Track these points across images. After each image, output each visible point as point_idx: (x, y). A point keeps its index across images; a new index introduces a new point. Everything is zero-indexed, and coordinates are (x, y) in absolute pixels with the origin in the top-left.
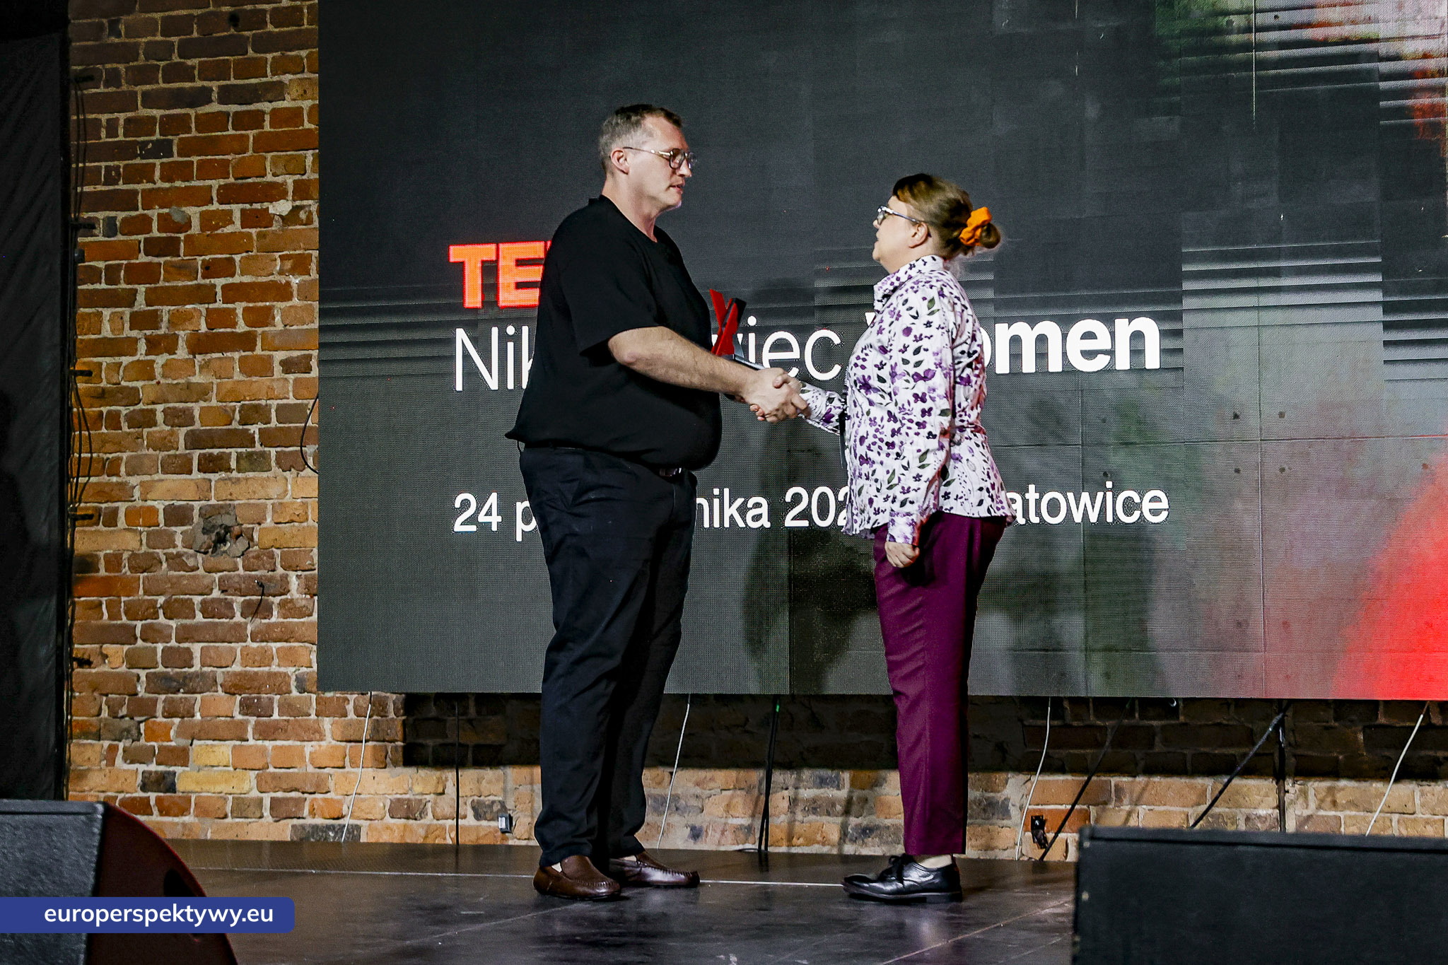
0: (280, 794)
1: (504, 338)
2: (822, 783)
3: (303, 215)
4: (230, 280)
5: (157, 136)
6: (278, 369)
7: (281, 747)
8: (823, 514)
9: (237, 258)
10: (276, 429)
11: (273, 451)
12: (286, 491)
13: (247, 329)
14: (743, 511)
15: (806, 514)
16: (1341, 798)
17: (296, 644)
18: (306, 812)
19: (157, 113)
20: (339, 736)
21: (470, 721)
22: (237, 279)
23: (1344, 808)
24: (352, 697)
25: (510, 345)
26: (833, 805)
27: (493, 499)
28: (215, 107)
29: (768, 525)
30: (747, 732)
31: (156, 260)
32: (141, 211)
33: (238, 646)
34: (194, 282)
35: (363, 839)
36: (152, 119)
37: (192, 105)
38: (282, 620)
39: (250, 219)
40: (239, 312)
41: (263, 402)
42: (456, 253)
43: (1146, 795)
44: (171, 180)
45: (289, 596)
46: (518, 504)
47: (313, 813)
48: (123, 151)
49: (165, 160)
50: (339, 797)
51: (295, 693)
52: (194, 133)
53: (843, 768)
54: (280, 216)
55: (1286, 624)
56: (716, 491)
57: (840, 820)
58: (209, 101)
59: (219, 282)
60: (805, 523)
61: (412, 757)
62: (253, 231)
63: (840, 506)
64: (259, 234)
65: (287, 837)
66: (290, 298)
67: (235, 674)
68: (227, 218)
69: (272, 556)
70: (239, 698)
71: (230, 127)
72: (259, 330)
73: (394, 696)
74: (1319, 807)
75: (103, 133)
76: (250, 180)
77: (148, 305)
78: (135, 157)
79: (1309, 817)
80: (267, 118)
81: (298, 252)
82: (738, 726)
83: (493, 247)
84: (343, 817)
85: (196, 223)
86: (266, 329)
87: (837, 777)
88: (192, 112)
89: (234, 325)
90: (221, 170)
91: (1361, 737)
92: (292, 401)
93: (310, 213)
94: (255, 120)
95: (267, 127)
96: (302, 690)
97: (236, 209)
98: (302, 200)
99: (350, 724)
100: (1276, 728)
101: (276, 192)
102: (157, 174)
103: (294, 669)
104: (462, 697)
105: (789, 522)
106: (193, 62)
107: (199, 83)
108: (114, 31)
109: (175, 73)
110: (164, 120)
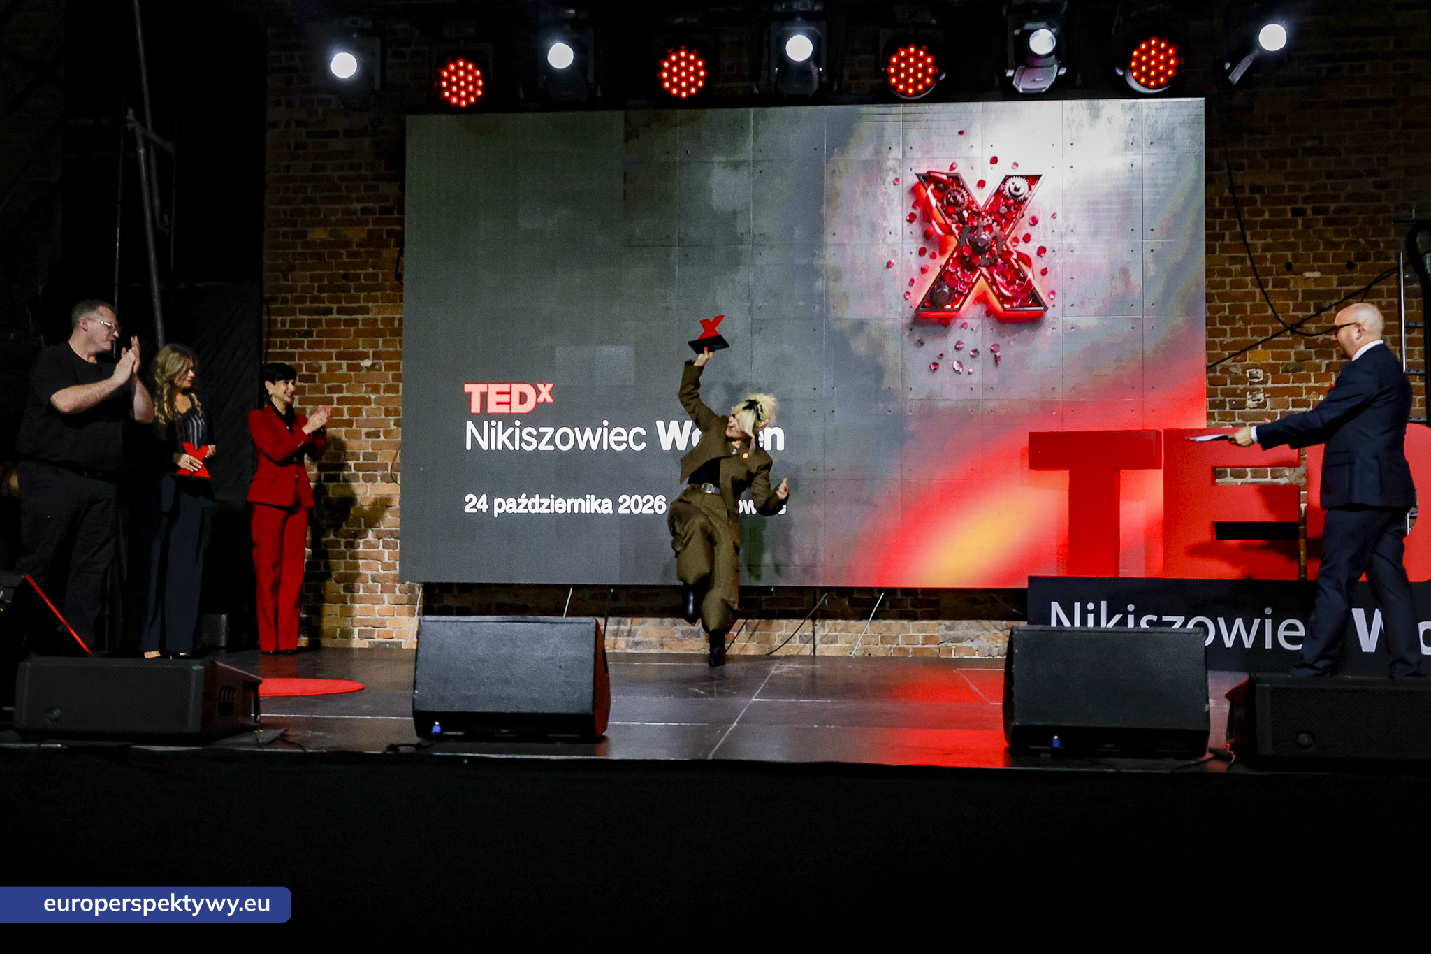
0: (363, 628)
1: (490, 427)
2: (619, 623)
3: (377, 367)
4: (340, 395)
5: (306, 328)
6: (364, 436)
7: (364, 607)
8: (636, 508)
9: (344, 385)
10: (362, 463)
11: (361, 474)
12: (367, 491)
13: (349, 417)
14: (600, 505)
15: (628, 508)
16: (839, 628)
17: (371, 561)
18: (375, 636)
19: (306, 317)
20: (392, 602)
21: (455, 596)
22: (345, 394)
23: (840, 631)
24: (398, 585)
25: (493, 430)
26: (623, 632)
27: (484, 497)
28: (335, 316)
29: (611, 512)
30: (584, 601)
31: (303, 384)
32: (297, 362)
33: (342, 562)
34: (323, 395)
35: (403, 647)
36: (303, 320)
37: (324, 314)
38: (364, 550)
39: (350, 368)
40: (345, 409)
41: (356, 451)
42: (468, 388)
43: (759, 627)
44: (312, 348)
45: (367, 539)
46: (495, 499)
47: (378, 637)
48: (290, 334)
49: (309, 339)
50: (392, 629)
51: (370, 582)
52: (324, 327)
53: (627, 616)
54: (366, 367)
55: (833, 556)
56: (588, 496)
57: (626, 639)
58: (332, 313)
59: (335, 396)
60: (628, 511)
61: (427, 610)
62: (353, 373)
63: (644, 504)
64: (355, 375)
65: (367, 646)
66: (370, 404)
67: (341, 573)
68: (340, 366)
69: (359, 521)
70: (342, 585)
71: (342, 324)
72: (355, 418)
73: (418, 585)
74: (829, 631)
75: (279, 325)
76: (351, 350)
77: (300, 404)
78: (295, 336)
79: (825, 635)
80: (360, 322)
81: (374, 383)
82: (580, 599)
83: (486, 385)
84: (393, 638)
85: (324, 368)
86: (358, 418)
87: (625, 620)
88: (323, 318)
89: (343, 415)
90: (337, 344)
91: (847, 603)
92: (370, 450)
93: (381, 366)
94: (355, 322)
95: (360, 326)
96: (374, 580)
97: (344, 363)
98: (377, 359)
99: (397, 597)
100: (825, 598)
101: (365, 356)
102: (305, 346)
103: (369, 572)
104: (452, 584)
105: (621, 510)
106: (324, 295)
107: (327, 305)
108: (285, 278)
109: (315, 299)
110: (309, 321)
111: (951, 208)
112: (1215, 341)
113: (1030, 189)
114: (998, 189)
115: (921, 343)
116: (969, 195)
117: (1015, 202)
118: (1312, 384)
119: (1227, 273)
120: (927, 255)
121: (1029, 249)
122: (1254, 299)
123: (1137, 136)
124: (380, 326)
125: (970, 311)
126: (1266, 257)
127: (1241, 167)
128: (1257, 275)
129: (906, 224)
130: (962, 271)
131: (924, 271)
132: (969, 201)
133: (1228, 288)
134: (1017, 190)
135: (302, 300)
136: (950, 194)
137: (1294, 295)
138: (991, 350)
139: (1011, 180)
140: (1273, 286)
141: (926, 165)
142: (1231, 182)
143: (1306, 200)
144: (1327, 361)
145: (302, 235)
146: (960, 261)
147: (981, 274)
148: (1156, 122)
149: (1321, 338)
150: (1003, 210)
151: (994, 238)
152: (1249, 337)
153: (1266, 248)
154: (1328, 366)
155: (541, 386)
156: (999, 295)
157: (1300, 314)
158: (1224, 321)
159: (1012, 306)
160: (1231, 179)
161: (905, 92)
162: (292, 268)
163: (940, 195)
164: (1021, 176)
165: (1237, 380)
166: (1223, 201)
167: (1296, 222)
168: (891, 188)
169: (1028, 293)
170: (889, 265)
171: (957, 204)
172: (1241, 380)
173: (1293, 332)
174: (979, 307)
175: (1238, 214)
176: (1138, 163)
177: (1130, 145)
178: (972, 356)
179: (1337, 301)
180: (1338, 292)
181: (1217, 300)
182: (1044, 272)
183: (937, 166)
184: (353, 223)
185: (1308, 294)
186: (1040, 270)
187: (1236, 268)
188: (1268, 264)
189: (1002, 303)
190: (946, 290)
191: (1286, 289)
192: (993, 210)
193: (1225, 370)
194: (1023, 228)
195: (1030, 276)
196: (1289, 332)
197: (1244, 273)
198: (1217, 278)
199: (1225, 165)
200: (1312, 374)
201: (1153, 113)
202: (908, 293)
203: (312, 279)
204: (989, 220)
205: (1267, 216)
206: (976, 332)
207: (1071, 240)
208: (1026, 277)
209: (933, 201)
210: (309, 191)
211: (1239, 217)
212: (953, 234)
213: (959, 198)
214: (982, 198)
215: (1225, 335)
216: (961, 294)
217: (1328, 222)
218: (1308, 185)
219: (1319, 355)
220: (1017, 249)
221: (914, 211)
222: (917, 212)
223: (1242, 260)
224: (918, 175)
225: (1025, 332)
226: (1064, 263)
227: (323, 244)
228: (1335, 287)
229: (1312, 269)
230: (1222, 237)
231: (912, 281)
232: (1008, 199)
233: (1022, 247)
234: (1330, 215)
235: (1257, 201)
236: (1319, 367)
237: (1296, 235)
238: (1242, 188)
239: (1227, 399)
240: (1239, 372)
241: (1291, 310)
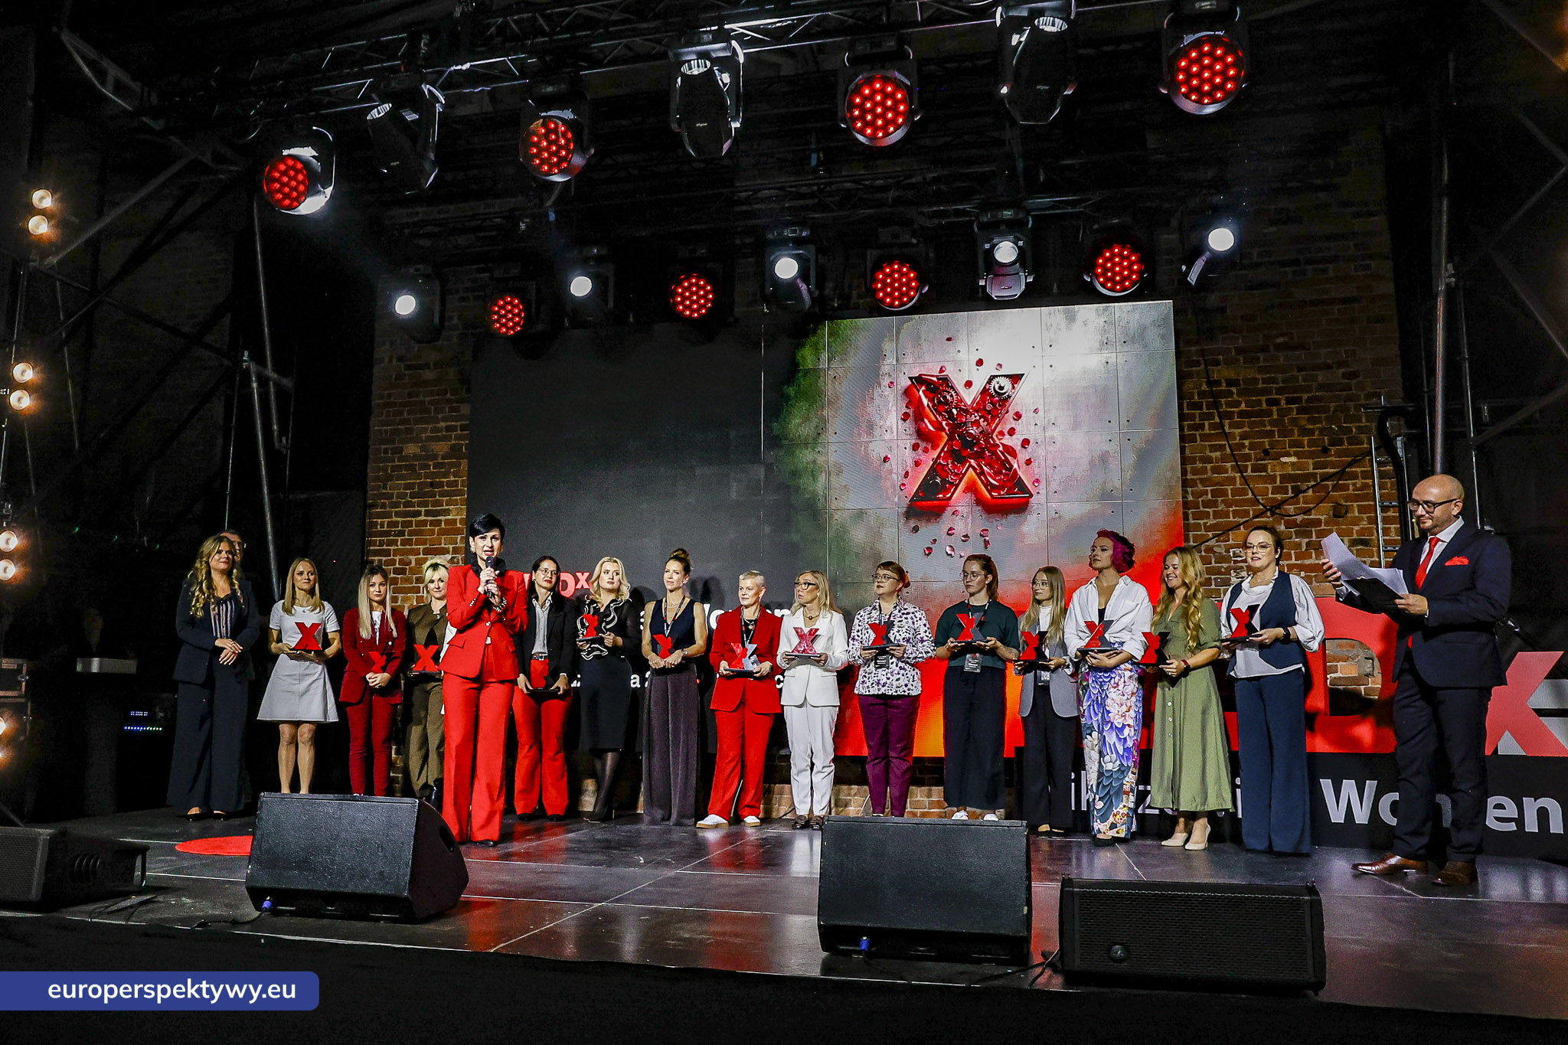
5: (400, 528)
16: (852, 793)
19: (400, 519)
23: (853, 796)
28: (422, 518)
32: (391, 558)
36: (398, 522)
37: (414, 516)
44: (404, 545)
48: (387, 534)
49: (402, 538)
52: (414, 527)
58: (420, 515)
71: (428, 525)
75: (378, 526)
76: (435, 547)
78: (391, 536)
80: (443, 522)
85: (413, 562)
88: (414, 519)
90: (424, 542)
94: (438, 523)
95: (443, 526)
102: (399, 543)
106: (414, 500)
107: (416, 509)
108: (385, 487)
109: (408, 504)
110: (403, 522)
111: (942, 406)
112: (1199, 524)
113: (1014, 388)
114: (985, 387)
115: (916, 529)
116: (957, 395)
117: (1000, 400)
118: (1293, 561)
119: (1209, 460)
120: (920, 451)
121: (1014, 442)
122: (1234, 484)
123: (1111, 336)
124: (459, 525)
125: (960, 499)
126: (1244, 444)
127: (1217, 363)
128: (1237, 462)
129: (900, 422)
130: (952, 463)
131: (917, 464)
132: (958, 400)
133: (1210, 474)
134: (1001, 388)
135: (396, 505)
136: (940, 394)
137: (1273, 479)
138: (981, 535)
139: (997, 379)
140: (1252, 472)
141: (918, 369)
142: (1208, 377)
143: (1279, 391)
144: (1307, 540)
145: (402, 450)
146: (951, 454)
147: (970, 466)
148: (1128, 323)
149: (1299, 518)
150: (989, 407)
151: (981, 433)
152: (1231, 519)
153: (1243, 437)
154: (1308, 544)
155: (579, 575)
156: (987, 484)
157: (1279, 497)
158: (1206, 504)
159: (1000, 494)
160: (1208, 374)
161: (891, 305)
162: (390, 478)
163: (932, 395)
164: (1005, 376)
165: (1221, 559)
166: (1201, 394)
167: (1272, 410)
168: (887, 391)
169: (1014, 482)
170: (886, 459)
171: (946, 402)
172: (1227, 559)
173: (1273, 514)
174: (969, 494)
175: (1216, 405)
176: (1112, 360)
177: (1105, 344)
178: (963, 541)
179: (1313, 483)
180: (1314, 475)
181: (1199, 485)
182: (1028, 462)
183: (929, 369)
184: (438, 439)
185: (1286, 478)
186: (1024, 461)
187: (1218, 454)
188: (1247, 451)
189: (990, 492)
190: (938, 480)
191: (1264, 474)
192: (979, 407)
193: (1209, 550)
194: (1009, 423)
195: (1015, 466)
196: (1269, 514)
197: (1224, 459)
198: (1199, 465)
199: (1202, 362)
200: (1293, 552)
201: (1124, 315)
202: (904, 485)
203: (408, 486)
204: (975, 417)
205: (1243, 405)
206: (968, 517)
207: (1053, 432)
208: (1012, 466)
209: (925, 401)
210: (405, 413)
211: (1217, 409)
212: (944, 430)
213: (948, 397)
214: (969, 397)
215: (1208, 518)
216: (952, 484)
217: (1300, 411)
218: (1280, 376)
219: (1298, 534)
220: (1002, 441)
221: (908, 411)
222: (910, 411)
223: (1221, 448)
224: (911, 378)
225: (1012, 517)
226: (1047, 454)
227: (415, 457)
228: (1311, 471)
229: (1288, 455)
230: (1202, 427)
231: (907, 474)
232: (994, 397)
233: (1007, 440)
234: (1304, 404)
235: (1233, 393)
236: (1299, 545)
237: (1273, 423)
238: (1218, 383)
239: (1213, 577)
240: (1223, 551)
241: (1270, 492)
